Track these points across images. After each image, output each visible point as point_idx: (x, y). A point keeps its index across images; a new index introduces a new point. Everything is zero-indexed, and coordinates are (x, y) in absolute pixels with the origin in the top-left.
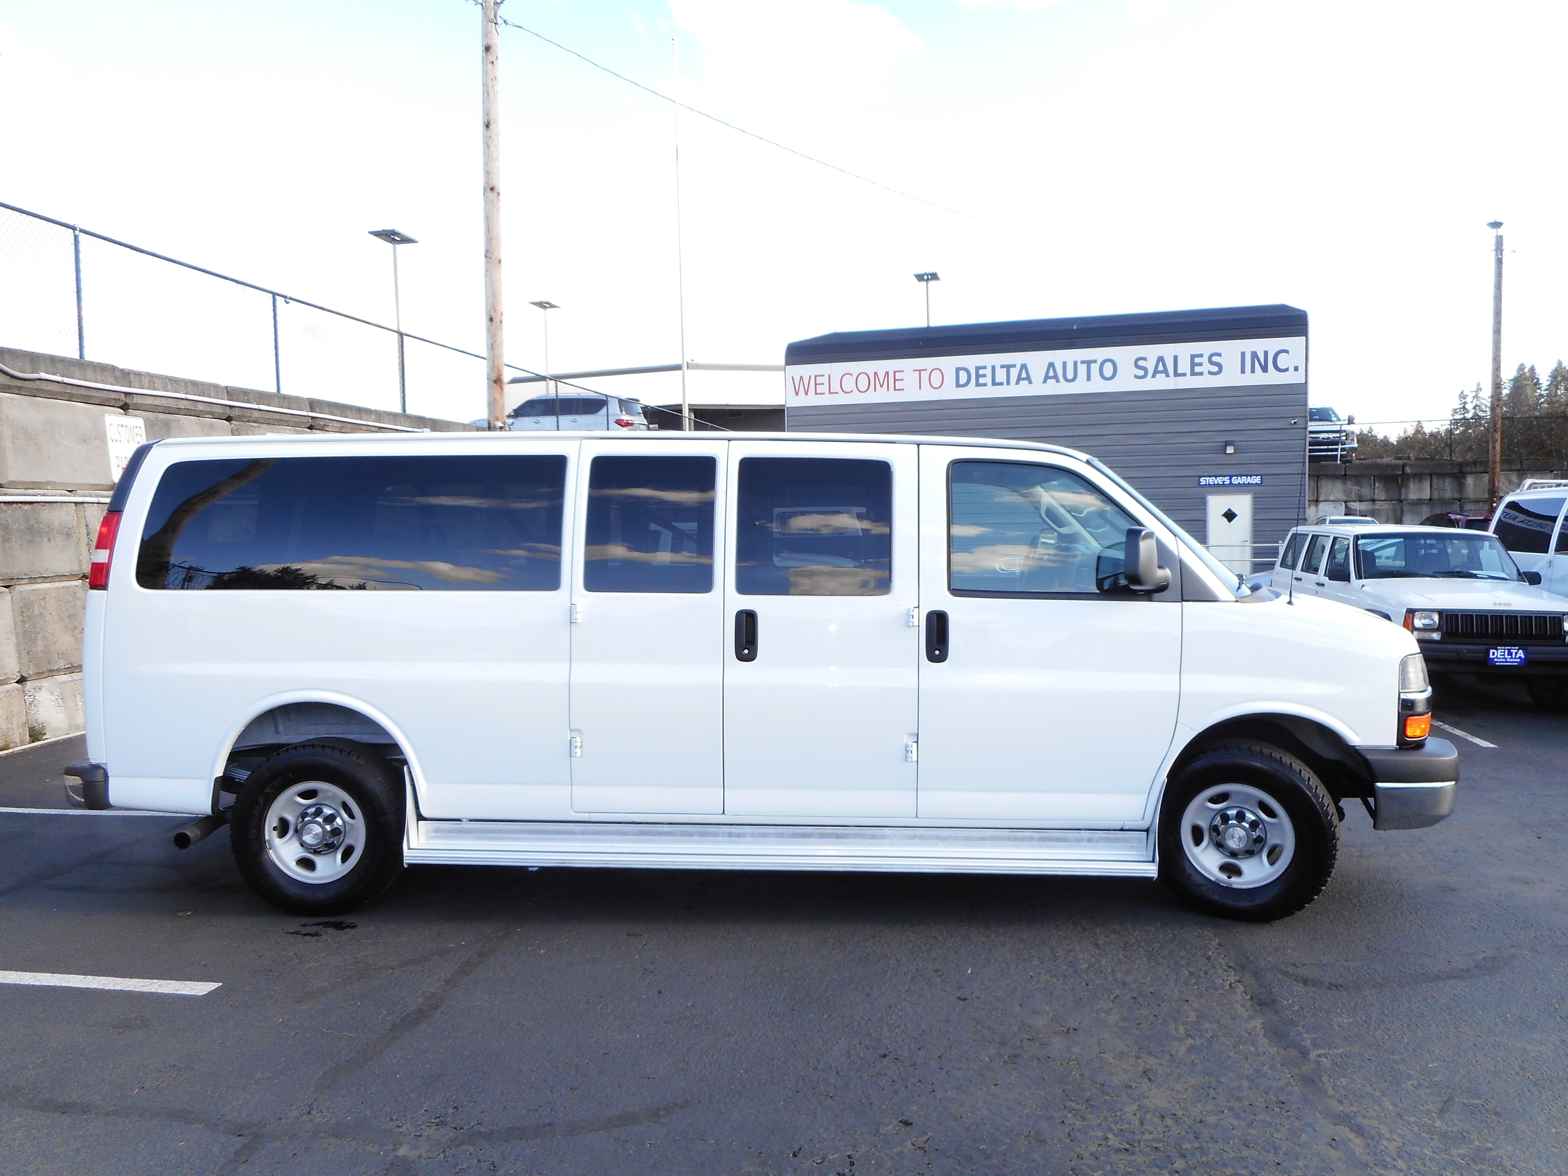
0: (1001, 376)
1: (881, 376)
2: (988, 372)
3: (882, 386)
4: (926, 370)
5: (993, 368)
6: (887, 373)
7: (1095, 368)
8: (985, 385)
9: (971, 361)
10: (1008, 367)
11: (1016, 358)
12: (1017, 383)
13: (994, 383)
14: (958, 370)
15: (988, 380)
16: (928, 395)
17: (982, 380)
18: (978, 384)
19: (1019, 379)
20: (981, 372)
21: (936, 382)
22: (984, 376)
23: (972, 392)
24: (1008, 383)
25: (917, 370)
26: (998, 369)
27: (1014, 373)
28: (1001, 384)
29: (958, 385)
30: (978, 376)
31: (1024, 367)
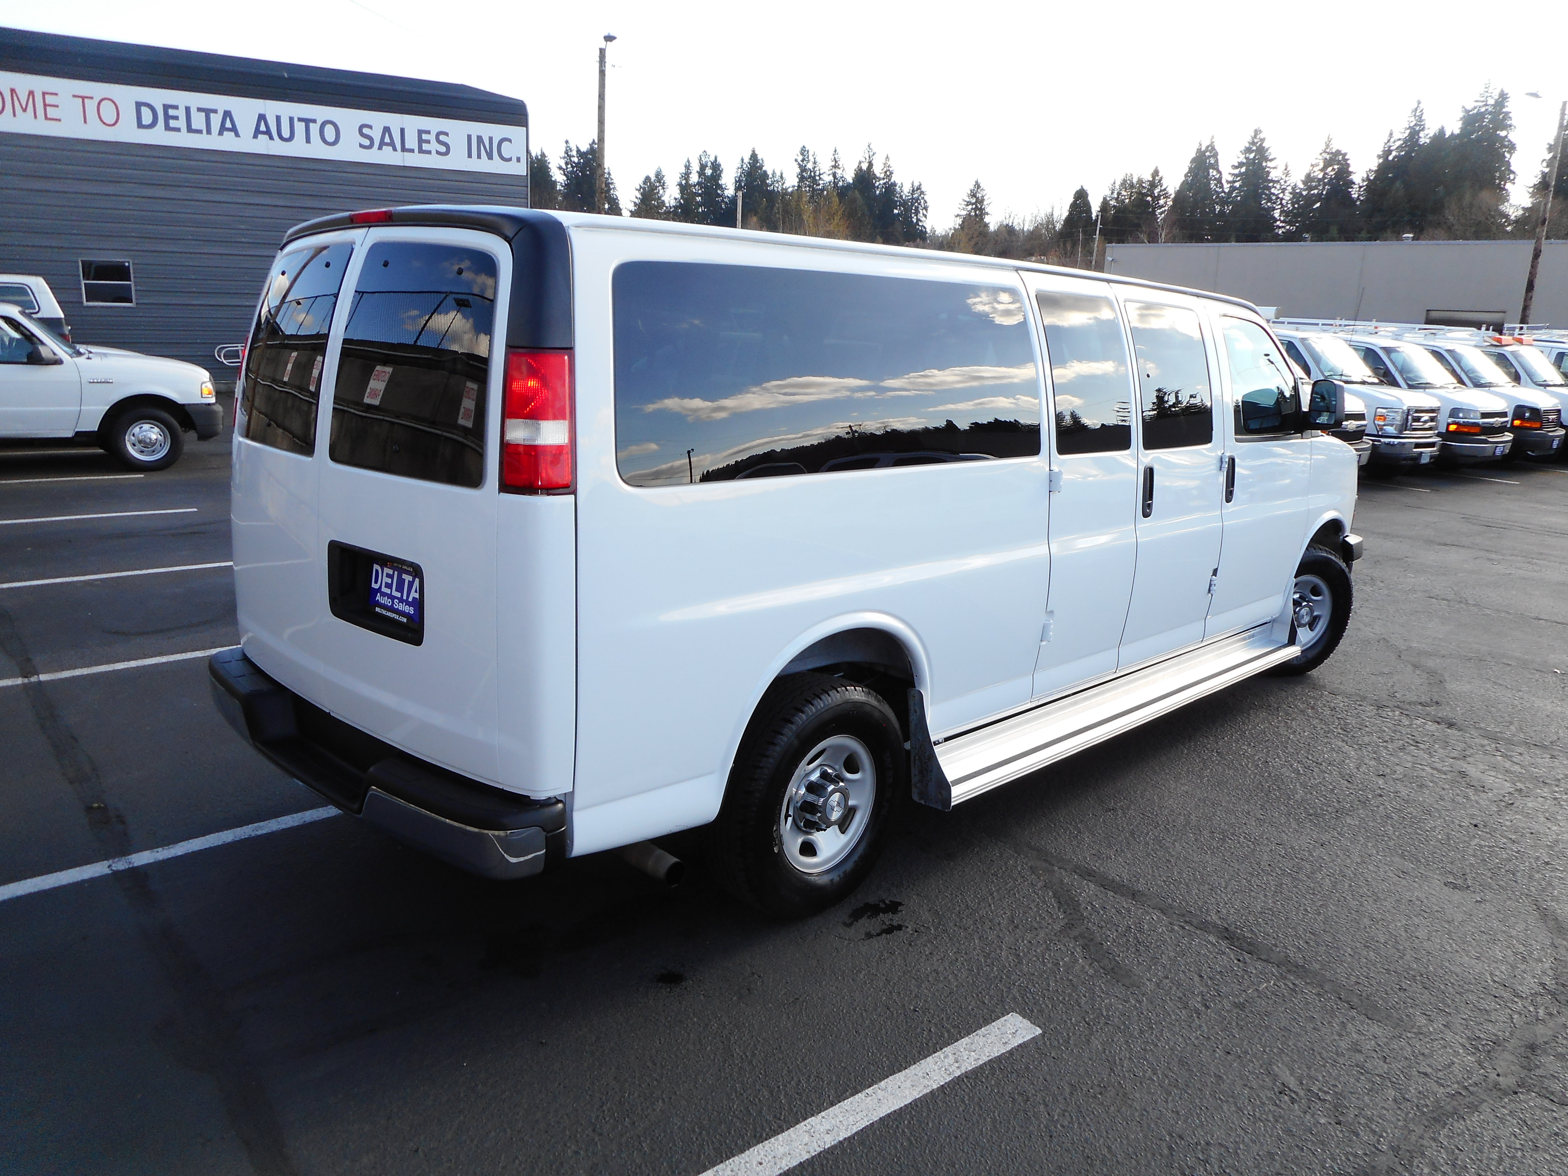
0: (198, 120)
1: (23, 97)
2: (181, 113)
3: (25, 110)
4: (91, 98)
5: (188, 109)
6: (31, 93)
7: (314, 129)
8: (178, 130)
9: (158, 97)
10: (208, 112)
11: (220, 102)
12: (221, 133)
13: (190, 129)
14: (139, 105)
15: (182, 123)
16: (95, 131)
17: (173, 124)
18: (168, 128)
19: (223, 129)
20: (171, 112)
21: (110, 118)
22: (176, 118)
23: (158, 136)
24: (209, 132)
25: (79, 97)
26: (193, 111)
27: (216, 120)
28: (199, 132)
29: (140, 125)
30: (167, 118)
31: (227, 114)
